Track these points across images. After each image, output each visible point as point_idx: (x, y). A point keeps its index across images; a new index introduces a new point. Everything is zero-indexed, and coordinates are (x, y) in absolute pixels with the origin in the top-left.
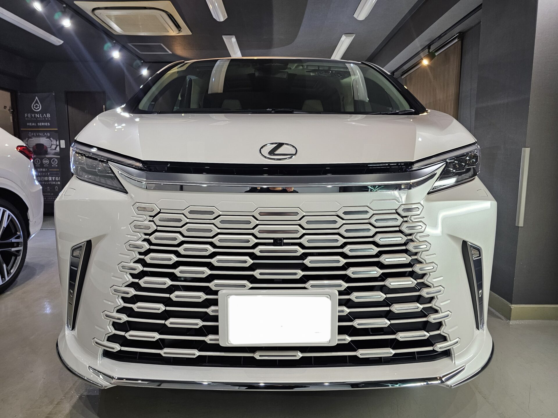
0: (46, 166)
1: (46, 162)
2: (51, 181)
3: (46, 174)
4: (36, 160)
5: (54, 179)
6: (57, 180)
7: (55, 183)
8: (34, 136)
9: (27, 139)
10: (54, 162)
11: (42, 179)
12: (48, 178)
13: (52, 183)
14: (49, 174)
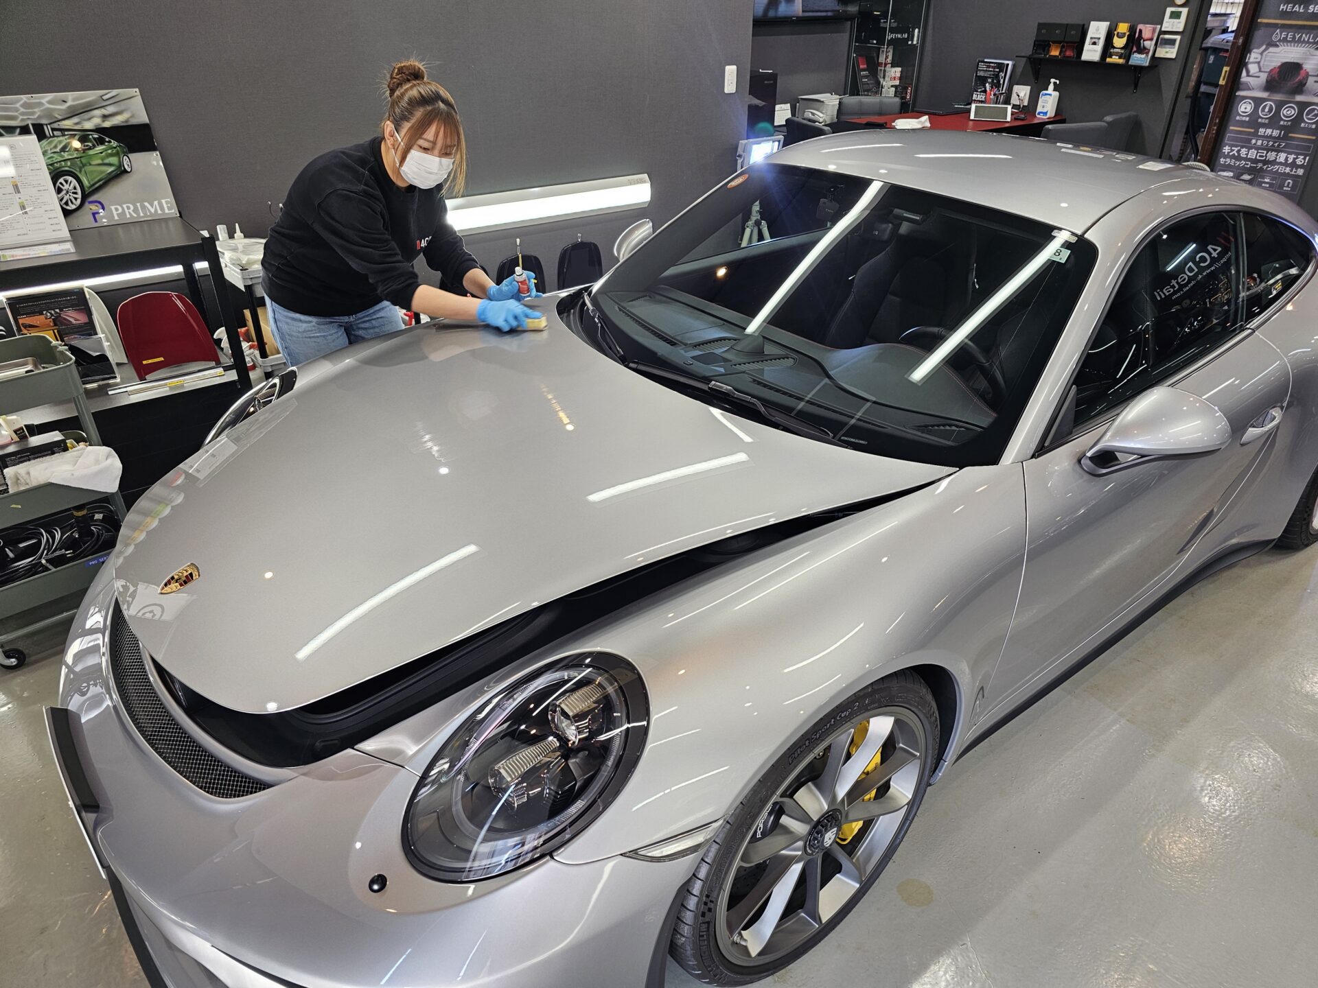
0: (1285, 123)
1: (1290, 112)
2: (1281, 162)
3: (1276, 144)
4: (1266, 105)
5: (1290, 161)
6: (1300, 163)
7: (1291, 171)
8: (1285, 40)
9: (1264, 47)
10: (1309, 117)
11: (1260, 156)
12: (1277, 155)
13: (1282, 169)
14: (1284, 144)
